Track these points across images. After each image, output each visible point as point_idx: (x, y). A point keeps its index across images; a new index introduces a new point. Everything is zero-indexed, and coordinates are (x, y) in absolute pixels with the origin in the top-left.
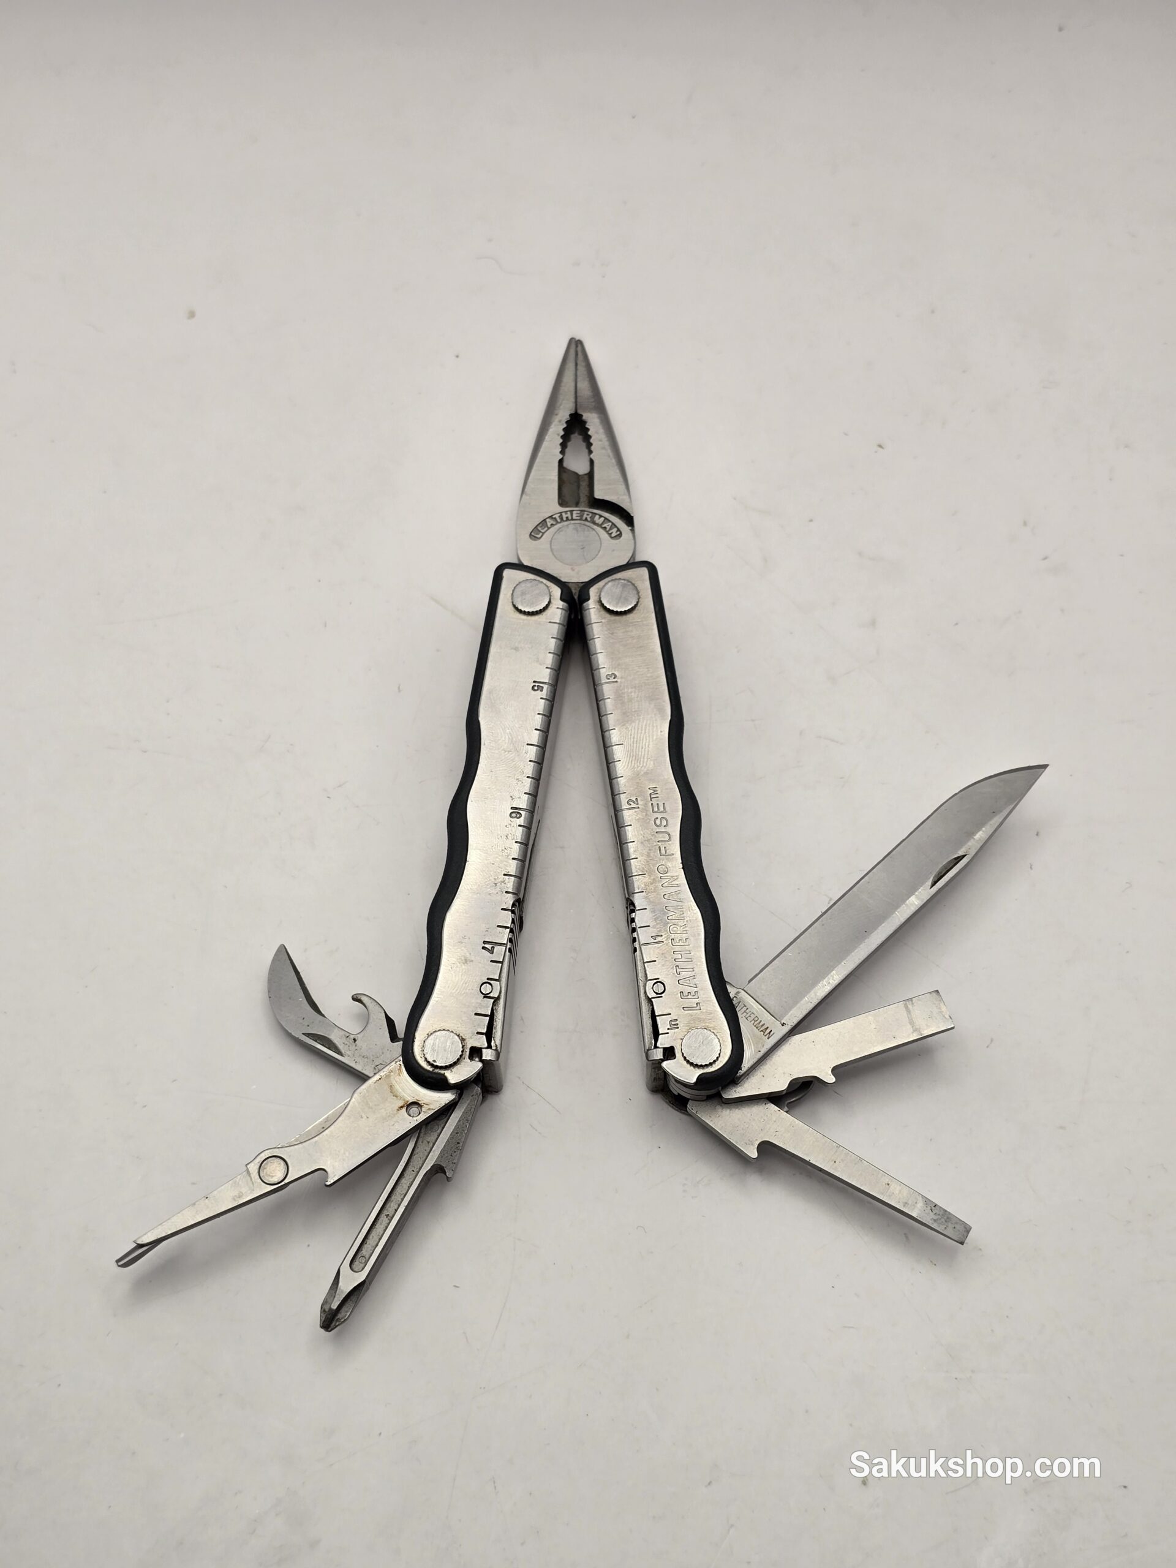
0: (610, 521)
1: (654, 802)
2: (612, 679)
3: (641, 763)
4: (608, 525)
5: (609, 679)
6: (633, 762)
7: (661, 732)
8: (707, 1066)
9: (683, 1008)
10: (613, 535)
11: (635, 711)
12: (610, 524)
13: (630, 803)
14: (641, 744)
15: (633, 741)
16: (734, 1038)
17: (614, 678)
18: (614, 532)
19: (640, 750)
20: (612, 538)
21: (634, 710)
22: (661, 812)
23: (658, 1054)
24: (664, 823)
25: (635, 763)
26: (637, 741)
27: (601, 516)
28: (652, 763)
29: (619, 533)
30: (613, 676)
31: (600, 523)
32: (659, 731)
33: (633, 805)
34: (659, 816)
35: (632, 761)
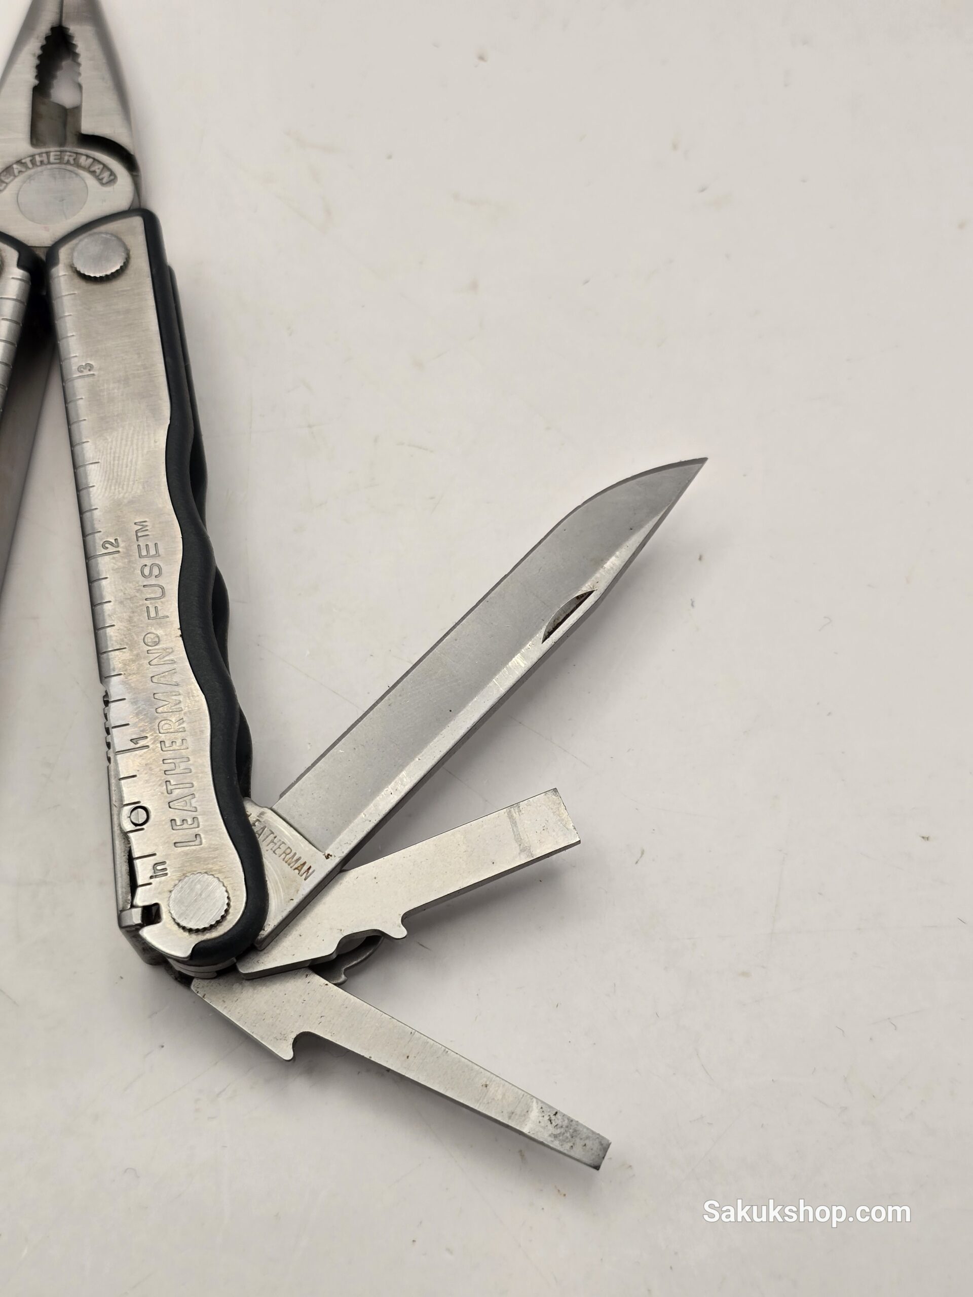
0: (99, 162)
1: (142, 543)
2: (86, 372)
3: (125, 488)
4: (97, 168)
5: (82, 372)
6: (113, 488)
7: (155, 442)
8: (205, 930)
9: (175, 843)
10: (105, 181)
11: (118, 415)
12: (101, 166)
13: (107, 545)
14: (125, 461)
15: (114, 457)
16: (249, 884)
17: (89, 370)
18: (106, 175)
19: (124, 469)
20: (102, 184)
21: (116, 414)
22: (152, 556)
23: (135, 917)
24: (156, 571)
25: (115, 489)
26: (119, 457)
27: (88, 156)
28: (141, 487)
29: (112, 177)
30: (89, 368)
31: (87, 167)
32: (152, 442)
33: (111, 549)
34: (148, 562)
35: (111, 486)
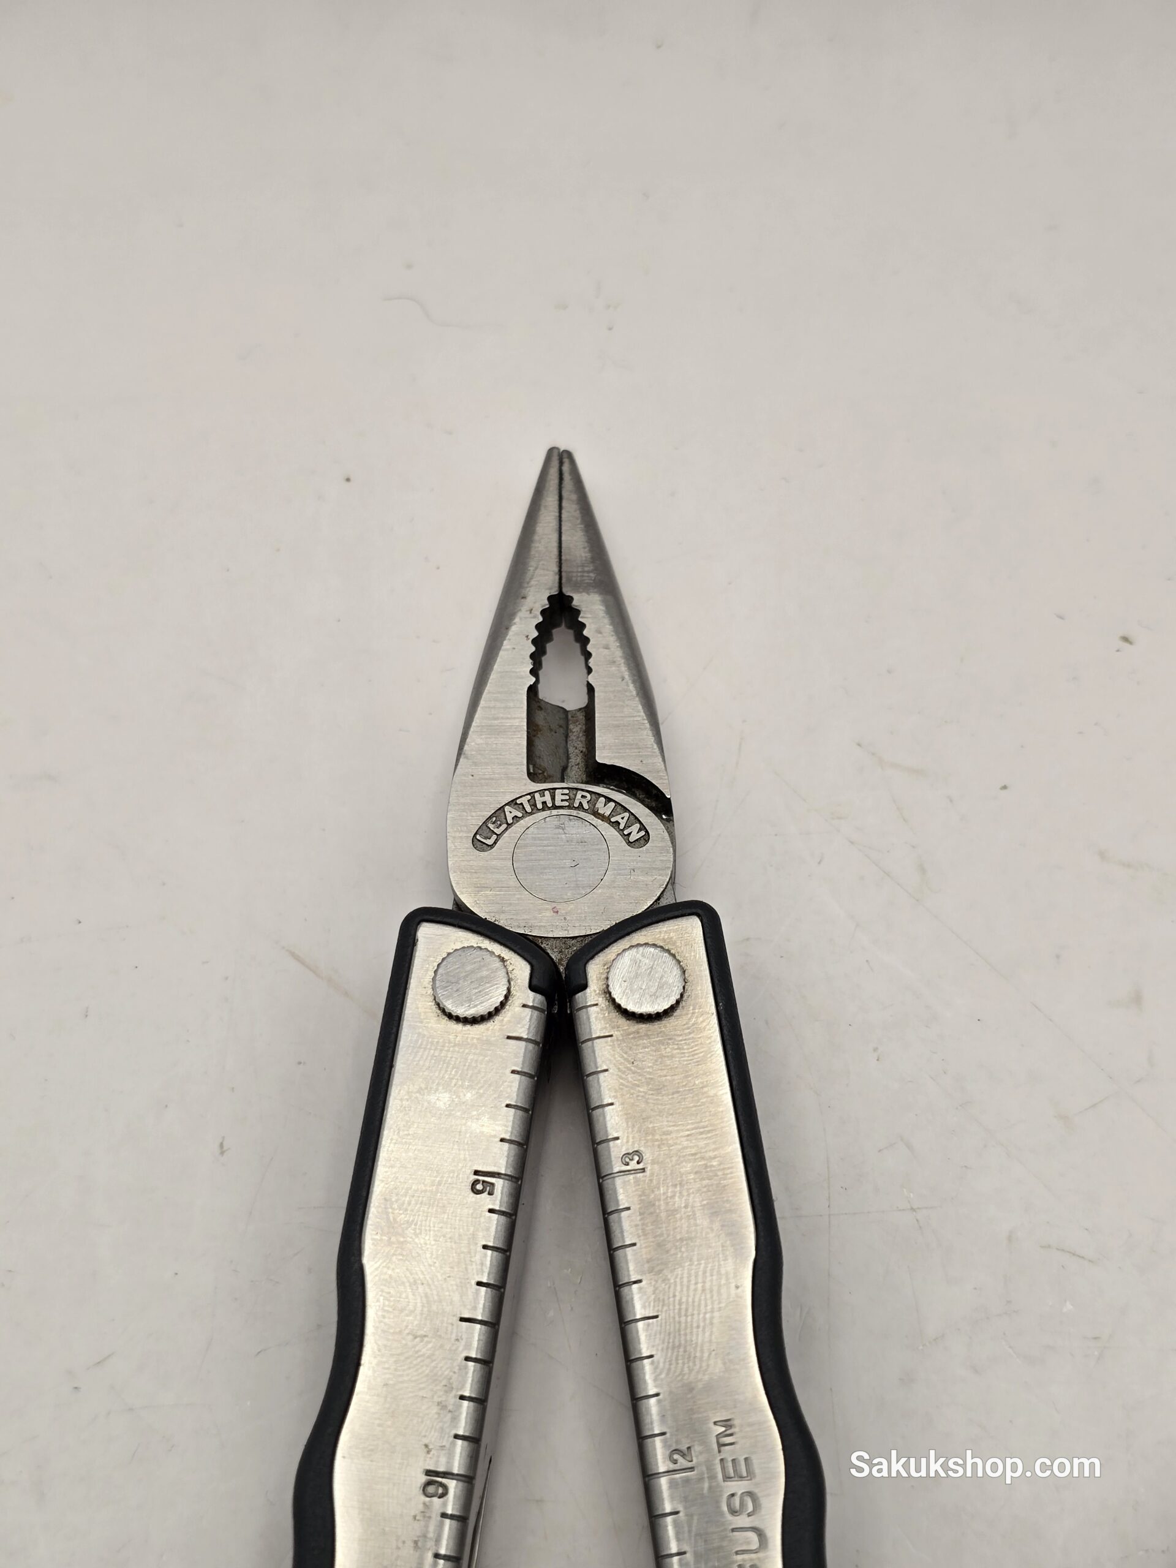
0: (626, 810)
1: (727, 1455)
2: (633, 1165)
3: (698, 1362)
4: (622, 819)
5: (627, 1164)
6: (680, 1362)
7: (737, 1287)
10: (632, 838)
11: (681, 1240)
12: (627, 815)
13: (676, 1457)
14: (695, 1317)
15: (680, 1309)
17: (638, 1163)
18: (635, 834)
19: (695, 1330)
20: (629, 843)
21: (678, 1237)
22: (742, 1479)
24: (750, 1505)
25: (684, 1364)
26: (687, 1310)
27: (609, 800)
28: (719, 1362)
29: (643, 833)
30: (636, 1158)
31: (607, 813)
32: (733, 1285)
33: (682, 1462)
34: (739, 1488)
35: (677, 1359)
